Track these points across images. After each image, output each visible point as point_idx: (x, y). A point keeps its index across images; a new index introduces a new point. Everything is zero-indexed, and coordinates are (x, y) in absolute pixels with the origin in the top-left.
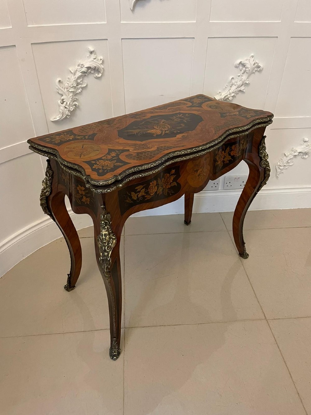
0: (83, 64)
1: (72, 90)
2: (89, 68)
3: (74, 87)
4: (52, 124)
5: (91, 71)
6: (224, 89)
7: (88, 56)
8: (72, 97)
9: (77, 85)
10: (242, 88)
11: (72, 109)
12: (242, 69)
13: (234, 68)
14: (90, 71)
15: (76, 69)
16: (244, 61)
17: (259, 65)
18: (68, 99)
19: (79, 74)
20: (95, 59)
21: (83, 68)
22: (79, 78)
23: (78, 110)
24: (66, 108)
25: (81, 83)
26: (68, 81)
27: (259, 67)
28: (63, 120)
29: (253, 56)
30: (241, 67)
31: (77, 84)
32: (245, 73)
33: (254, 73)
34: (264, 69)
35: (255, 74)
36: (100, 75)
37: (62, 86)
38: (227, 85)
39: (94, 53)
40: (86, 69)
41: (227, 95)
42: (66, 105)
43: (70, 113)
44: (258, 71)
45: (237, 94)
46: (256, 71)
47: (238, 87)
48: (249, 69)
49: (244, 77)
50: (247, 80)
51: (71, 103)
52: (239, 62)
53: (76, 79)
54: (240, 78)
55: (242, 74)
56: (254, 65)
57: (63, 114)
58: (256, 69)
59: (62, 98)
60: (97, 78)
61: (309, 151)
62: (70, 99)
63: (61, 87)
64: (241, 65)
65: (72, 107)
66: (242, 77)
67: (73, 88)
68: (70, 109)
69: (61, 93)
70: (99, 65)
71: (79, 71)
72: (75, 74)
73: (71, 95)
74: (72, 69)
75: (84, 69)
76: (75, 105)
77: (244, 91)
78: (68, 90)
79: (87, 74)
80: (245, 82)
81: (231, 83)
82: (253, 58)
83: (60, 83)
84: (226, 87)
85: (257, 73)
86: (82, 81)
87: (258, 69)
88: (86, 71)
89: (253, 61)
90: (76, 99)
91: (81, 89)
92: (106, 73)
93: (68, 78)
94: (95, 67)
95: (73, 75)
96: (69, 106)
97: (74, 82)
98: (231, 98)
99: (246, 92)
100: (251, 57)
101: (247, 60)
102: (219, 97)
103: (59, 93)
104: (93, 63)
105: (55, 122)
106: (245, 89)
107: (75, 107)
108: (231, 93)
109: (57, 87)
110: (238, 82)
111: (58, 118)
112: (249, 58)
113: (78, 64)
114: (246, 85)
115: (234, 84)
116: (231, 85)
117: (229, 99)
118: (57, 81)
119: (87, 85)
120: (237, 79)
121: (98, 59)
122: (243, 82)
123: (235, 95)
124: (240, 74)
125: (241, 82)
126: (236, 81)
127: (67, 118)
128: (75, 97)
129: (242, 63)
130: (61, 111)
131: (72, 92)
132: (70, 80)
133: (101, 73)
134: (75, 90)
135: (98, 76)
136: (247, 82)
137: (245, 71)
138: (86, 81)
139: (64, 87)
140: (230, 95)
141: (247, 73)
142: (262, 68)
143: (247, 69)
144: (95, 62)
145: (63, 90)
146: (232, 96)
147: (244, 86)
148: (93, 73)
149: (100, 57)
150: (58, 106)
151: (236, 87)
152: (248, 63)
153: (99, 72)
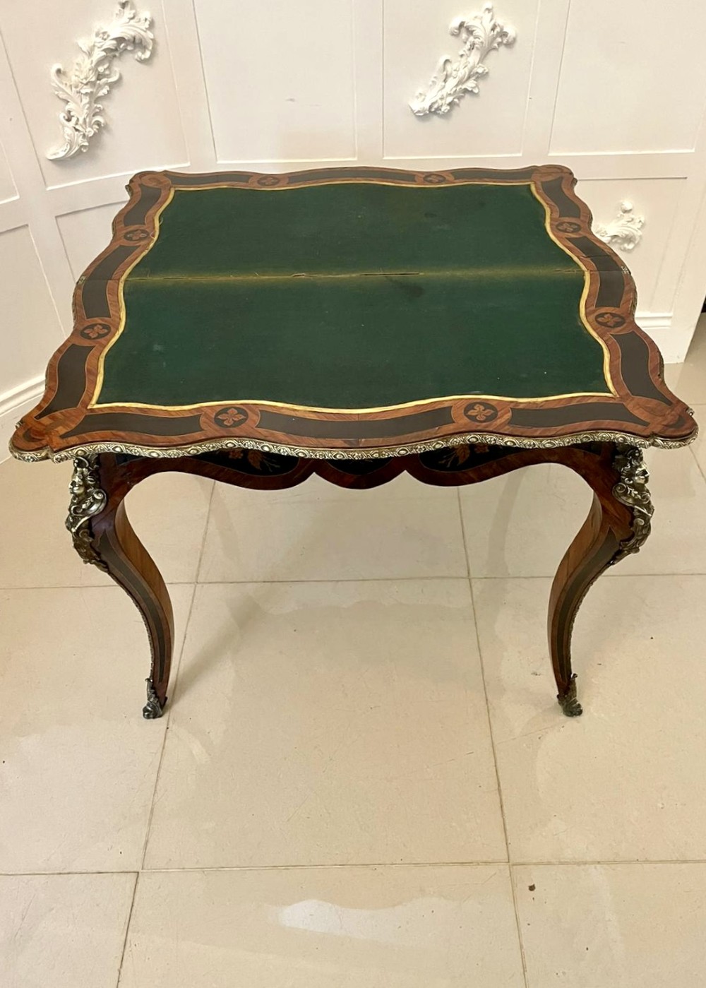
0: (104, 33)
1: (88, 90)
2: (120, 40)
3: (92, 84)
4: (51, 165)
5: (127, 45)
6: (431, 85)
7: (117, 12)
8: (88, 106)
9: (98, 79)
10: (470, 85)
11: (90, 132)
12: (467, 39)
13: (450, 36)
14: (124, 46)
15: (92, 44)
16: (469, 22)
17: (505, 30)
18: (80, 108)
19: (99, 54)
20: (132, 18)
21: (105, 40)
22: (100, 62)
23: (104, 132)
24: (77, 130)
25: (107, 72)
26: (76, 70)
27: (503, 34)
28: (73, 157)
29: (489, 10)
30: (464, 35)
31: (99, 75)
32: (475, 48)
33: (495, 49)
34: (518, 39)
35: (498, 51)
36: (148, 54)
37: (65, 82)
38: (435, 77)
39: (130, 6)
40: (114, 42)
41: (436, 102)
42: (77, 124)
43: (89, 142)
44: (505, 45)
45: (459, 98)
46: (499, 44)
47: (461, 82)
48: (481, 40)
49: (474, 57)
50: (480, 64)
51: (87, 120)
52: (457, 25)
53: (93, 65)
54: (463, 60)
55: (468, 52)
56: (493, 29)
57: (71, 144)
59: (68, 107)
60: (141, 61)
61: (633, 233)
62: (85, 111)
63: (63, 83)
64: (463, 30)
65: (90, 129)
66: (469, 59)
67: (88, 86)
68: (86, 134)
69: (64, 98)
70: (142, 33)
71: (99, 48)
72: (90, 54)
73: (86, 100)
74: (85, 43)
75: (110, 44)
76: (98, 123)
77: (476, 91)
78: (78, 89)
79: (117, 54)
80: (475, 70)
81: (445, 73)
82: (491, 13)
83: (61, 75)
84: (433, 82)
85: (502, 49)
86: (109, 68)
87: (501, 39)
88: (113, 48)
89: (492, 20)
90: (98, 110)
91: (107, 88)
92: (160, 49)
93: (77, 64)
94: (134, 38)
95: (86, 57)
96: (84, 126)
97: (91, 72)
98: (445, 108)
99: (481, 94)
100: (484, 12)
101: (476, 17)
102: (420, 105)
103: (59, 97)
104: (129, 29)
105: (57, 162)
106: (477, 86)
107: (97, 127)
108: (445, 96)
109: (54, 85)
110: (459, 69)
111: (61, 154)
112: (480, 14)
113: (96, 30)
114: (478, 78)
115: (451, 74)
116: (444, 78)
117: (443, 109)
118: (53, 70)
119: (120, 78)
120: (457, 64)
121: (140, 19)
122: (470, 71)
123: (456, 100)
124: (464, 51)
125: (467, 70)
126: (454, 68)
127: (82, 152)
128: (95, 105)
129: (465, 25)
130: (67, 138)
131: (86, 94)
132: (82, 68)
133: (148, 49)
134: (95, 90)
135: (143, 57)
136: (480, 71)
137: (474, 44)
138: (118, 68)
139: (68, 84)
140: (443, 101)
141: (477, 48)
142: (512, 37)
143: (477, 41)
144: (133, 26)
145: (68, 90)
146: (448, 102)
147: (475, 80)
148: (130, 51)
149: (145, 14)
150: (61, 127)
151: (455, 82)
152: (480, 26)
153: (144, 48)
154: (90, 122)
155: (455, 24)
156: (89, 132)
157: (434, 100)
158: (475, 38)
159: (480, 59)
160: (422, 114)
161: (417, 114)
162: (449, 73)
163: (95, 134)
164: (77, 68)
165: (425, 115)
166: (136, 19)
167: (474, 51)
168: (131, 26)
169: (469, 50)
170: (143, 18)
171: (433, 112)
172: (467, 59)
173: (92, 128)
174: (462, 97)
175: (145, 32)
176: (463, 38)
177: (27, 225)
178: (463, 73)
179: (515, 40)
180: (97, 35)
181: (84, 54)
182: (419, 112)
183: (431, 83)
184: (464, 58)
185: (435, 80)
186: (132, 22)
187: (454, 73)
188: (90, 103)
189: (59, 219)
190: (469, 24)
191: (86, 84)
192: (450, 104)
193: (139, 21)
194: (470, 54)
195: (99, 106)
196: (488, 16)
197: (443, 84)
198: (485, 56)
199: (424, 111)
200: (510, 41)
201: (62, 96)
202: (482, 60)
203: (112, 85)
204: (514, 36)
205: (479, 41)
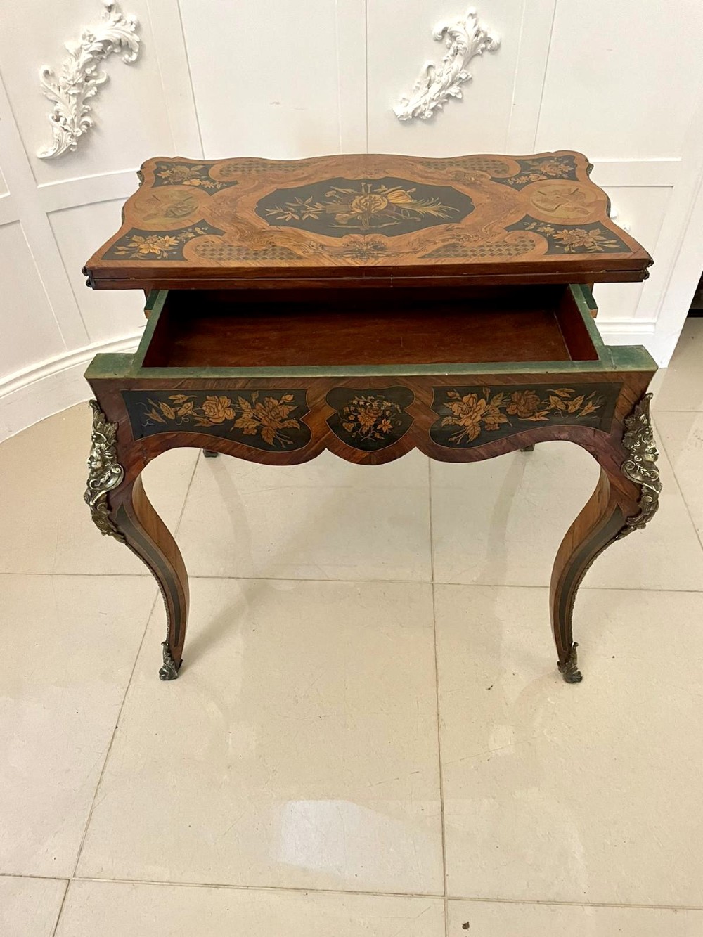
0: (90, 36)
1: (75, 91)
2: (107, 43)
3: (80, 85)
4: (44, 165)
5: (114, 48)
6: (414, 90)
7: (104, 15)
8: (76, 106)
9: (87, 80)
10: (453, 90)
11: (79, 132)
12: (451, 45)
13: (433, 41)
14: (111, 49)
15: (79, 47)
16: (452, 27)
17: (488, 36)
18: (68, 110)
19: (85, 56)
20: (118, 21)
21: (92, 42)
22: (86, 65)
23: (95, 133)
24: (66, 130)
25: (95, 74)
26: (65, 72)
27: (487, 40)
28: (62, 156)
29: (472, 15)
30: (448, 41)
31: (86, 76)
32: (458, 55)
33: (478, 54)
34: (503, 46)
35: (482, 57)
37: (52, 84)
38: (418, 83)
39: (115, 9)
40: (101, 45)
41: (420, 106)
42: (65, 124)
43: (77, 142)
44: (489, 51)
45: (443, 104)
46: (483, 50)
47: (444, 88)
48: (464, 45)
49: (458, 62)
50: (463, 70)
51: (75, 121)
52: (441, 30)
53: (80, 67)
54: (447, 66)
55: (451, 58)
56: (477, 35)
57: (60, 143)
58: (483, 46)
59: (56, 108)
60: (128, 63)
62: (73, 112)
64: (447, 35)
65: (78, 129)
66: (452, 65)
67: (76, 88)
68: (75, 134)
69: (53, 99)
70: (128, 36)
71: (85, 50)
72: (77, 56)
73: (74, 100)
74: (72, 46)
75: (96, 46)
76: (87, 124)
77: (459, 96)
78: (66, 90)
79: (104, 57)
80: (459, 76)
81: (429, 78)
82: (475, 19)
83: (49, 77)
84: (416, 87)
85: (486, 54)
86: (95, 70)
87: (484, 46)
88: (100, 50)
89: (475, 25)
90: (86, 111)
91: (95, 89)
92: (148, 51)
93: (65, 66)
94: (120, 40)
95: (73, 59)
96: (72, 126)
97: (78, 74)
98: (428, 114)
99: (465, 99)
100: (468, 18)
101: (459, 23)
102: (403, 110)
103: (48, 98)
104: (115, 32)
105: (47, 160)
106: (460, 91)
107: (85, 127)
108: (428, 101)
109: (42, 85)
110: (443, 74)
111: (50, 153)
112: (464, 19)
113: (82, 33)
114: (461, 83)
115: (434, 79)
116: (428, 82)
117: (426, 115)
118: (41, 73)
119: (108, 80)
120: (441, 69)
121: (126, 22)
122: (454, 77)
123: (439, 105)
124: (448, 57)
125: (450, 76)
126: (438, 74)
127: (71, 151)
128: (84, 106)
129: (448, 31)
130: (57, 137)
131: (74, 95)
132: (70, 69)
133: (135, 52)
134: (83, 92)
135: (130, 59)
136: (464, 76)
137: (458, 50)
138: (106, 70)
139: (56, 86)
140: (427, 107)
141: (461, 54)
142: (496, 43)
143: (460, 47)
144: (119, 29)
145: (56, 92)
146: (430, 108)
147: (458, 86)
148: (118, 53)
149: (131, 17)
150: (50, 127)
151: (439, 87)
152: (463, 31)
153: (131, 51)
154: (78, 123)
155: (437, 29)
156: (77, 132)
157: (417, 105)
158: (459, 43)
159: (463, 64)
160: (405, 119)
161: (401, 119)
162: (432, 79)
163: (83, 134)
164: (65, 69)
165: (408, 120)
166: (123, 22)
168: (117, 29)
169: (453, 55)
170: (129, 21)
171: (416, 117)
172: (450, 64)
173: (80, 128)
174: (445, 102)
175: (131, 35)
176: (447, 43)
177: (19, 221)
178: (447, 78)
179: (499, 46)
180: (84, 38)
181: (72, 57)
182: (402, 116)
183: (414, 88)
184: (448, 63)
185: (418, 85)
186: (118, 25)
187: (438, 79)
188: (77, 103)
189: (51, 216)
190: (451, 30)
191: (74, 85)
192: (433, 109)
193: (125, 24)
194: (454, 59)
195: (87, 107)
196: (471, 22)
197: (427, 89)
198: (468, 63)
199: (407, 116)
200: (494, 46)
201: (52, 97)
202: (466, 64)
203: (100, 87)
204: (498, 42)
205: (463, 46)
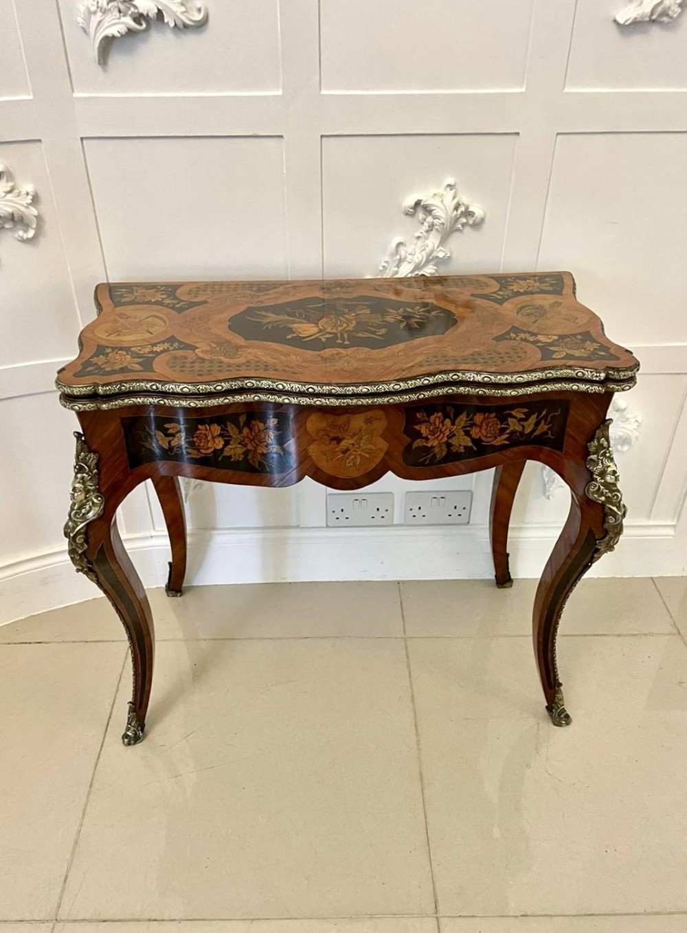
5: (4, 224)
6: (382, 270)
10: (429, 270)
12: (425, 220)
13: (403, 216)
14: (1, 224)
16: (426, 198)
17: (470, 210)
20: (10, 192)
27: (468, 214)
29: (450, 187)
30: (421, 215)
32: (434, 230)
33: (458, 230)
34: (487, 220)
35: (462, 233)
36: (31, 233)
38: (386, 262)
39: (5, 177)
44: (471, 226)
46: (463, 225)
47: (417, 267)
48: (442, 221)
49: (433, 240)
50: (440, 248)
52: (413, 203)
54: (420, 243)
55: (425, 234)
56: (456, 208)
58: (464, 220)
60: (23, 241)
61: (628, 434)
64: (419, 209)
66: (427, 242)
70: (23, 209)
80: (435, 254)
81: (398, 257)
82: (454, 190)
84: (384, 267)
85: (467, 230)
87: (466, 220)
89: (454, 198)
92: (48, 227)
94: (12, 215)
100: (445, 189)
101: (435, 195)
104: (6, 205)
106: (438, 270)
110: (415, 253)
112: (441, 191)
114: (438, 262)
115: (405, 258)
116: (399, 261)
120: (413, 247)
121: (20, 192)
122: (428, 257)
124: (421, 233)
125: (424, 254)
126: (409, 252)
129: (422, 204)
133: (32, 228)
135: (25, 236)
136: (441, 255)
137: (433, 225)
141: (437, 230)
142: (479, 217)
143: (436, 221)
144: (11, 201)
147: (434, 265)
148: (10, 229)
149: (29, 187)
151: (411, 267)
152: (439, 205)
153: (26, 226)
155: (410, 201)
158: (435, 219)
159: (440, 241)
162: (402, 257)
166: (15, 192)
167: (432, 232)
168: (7, 201)
169: (427, 231)
170: (24, 192)
172: (424, 242)
175: (27, 207)
176: (420, 218)
178: (420, 258)
179: (483, 220)
183: (381, 268)
184: (421, 240)
185: (386, 265)
186: (9, 196)
187: (409, 257)
190: (427, 203)
193: (19, 195)
194: (428, 236)
196: (449, 194)
197: (396, 269)
198: (446, 239)
200: (477, 221)
202: (443, 242)
204: (483, 217)
205: (440, 222)
